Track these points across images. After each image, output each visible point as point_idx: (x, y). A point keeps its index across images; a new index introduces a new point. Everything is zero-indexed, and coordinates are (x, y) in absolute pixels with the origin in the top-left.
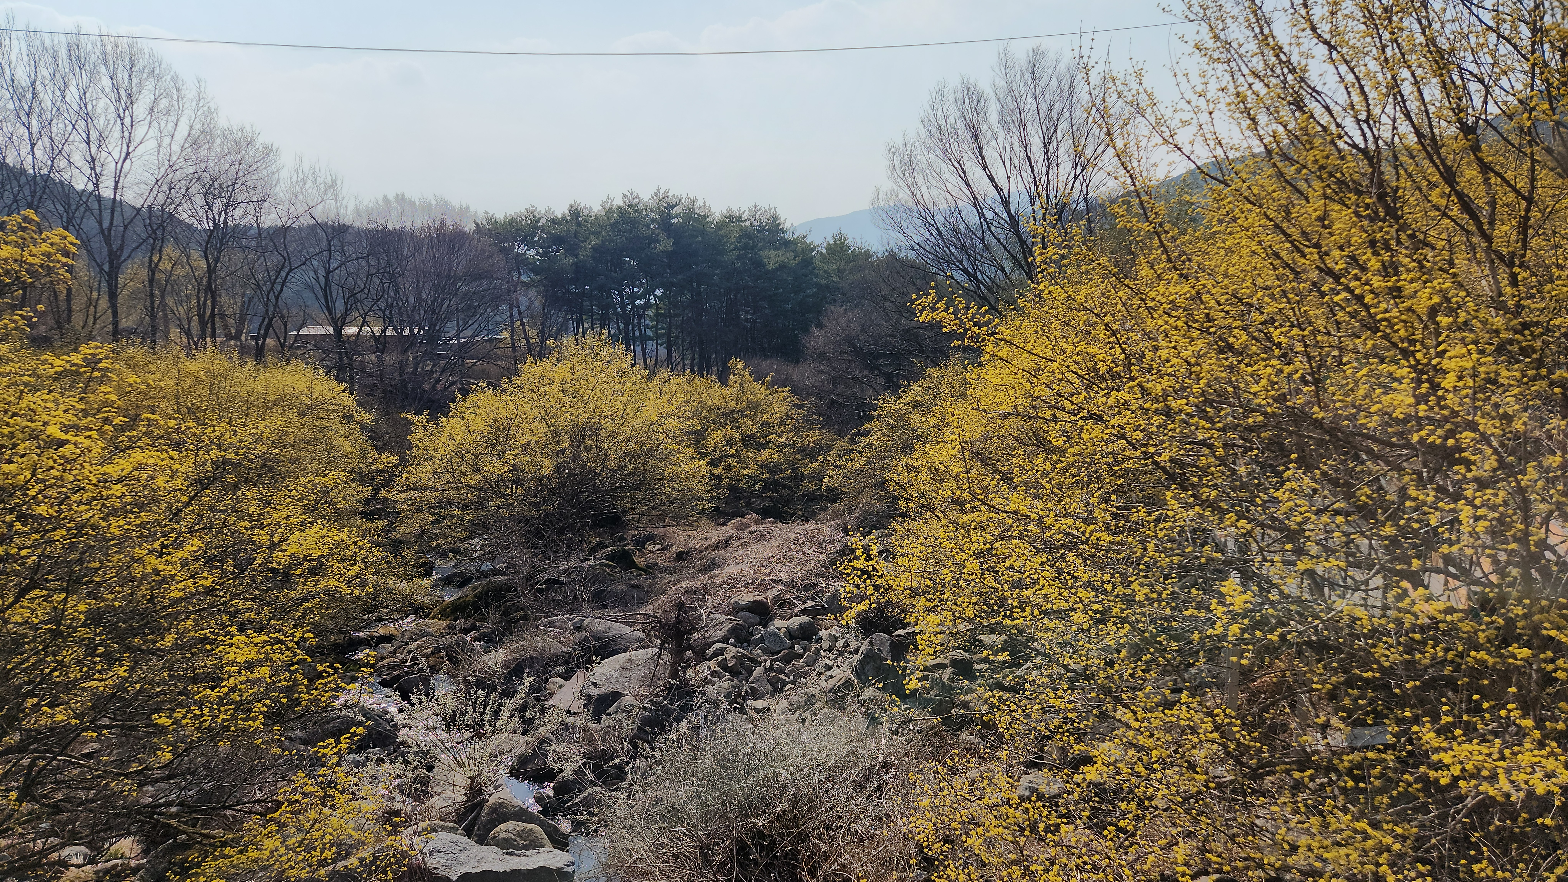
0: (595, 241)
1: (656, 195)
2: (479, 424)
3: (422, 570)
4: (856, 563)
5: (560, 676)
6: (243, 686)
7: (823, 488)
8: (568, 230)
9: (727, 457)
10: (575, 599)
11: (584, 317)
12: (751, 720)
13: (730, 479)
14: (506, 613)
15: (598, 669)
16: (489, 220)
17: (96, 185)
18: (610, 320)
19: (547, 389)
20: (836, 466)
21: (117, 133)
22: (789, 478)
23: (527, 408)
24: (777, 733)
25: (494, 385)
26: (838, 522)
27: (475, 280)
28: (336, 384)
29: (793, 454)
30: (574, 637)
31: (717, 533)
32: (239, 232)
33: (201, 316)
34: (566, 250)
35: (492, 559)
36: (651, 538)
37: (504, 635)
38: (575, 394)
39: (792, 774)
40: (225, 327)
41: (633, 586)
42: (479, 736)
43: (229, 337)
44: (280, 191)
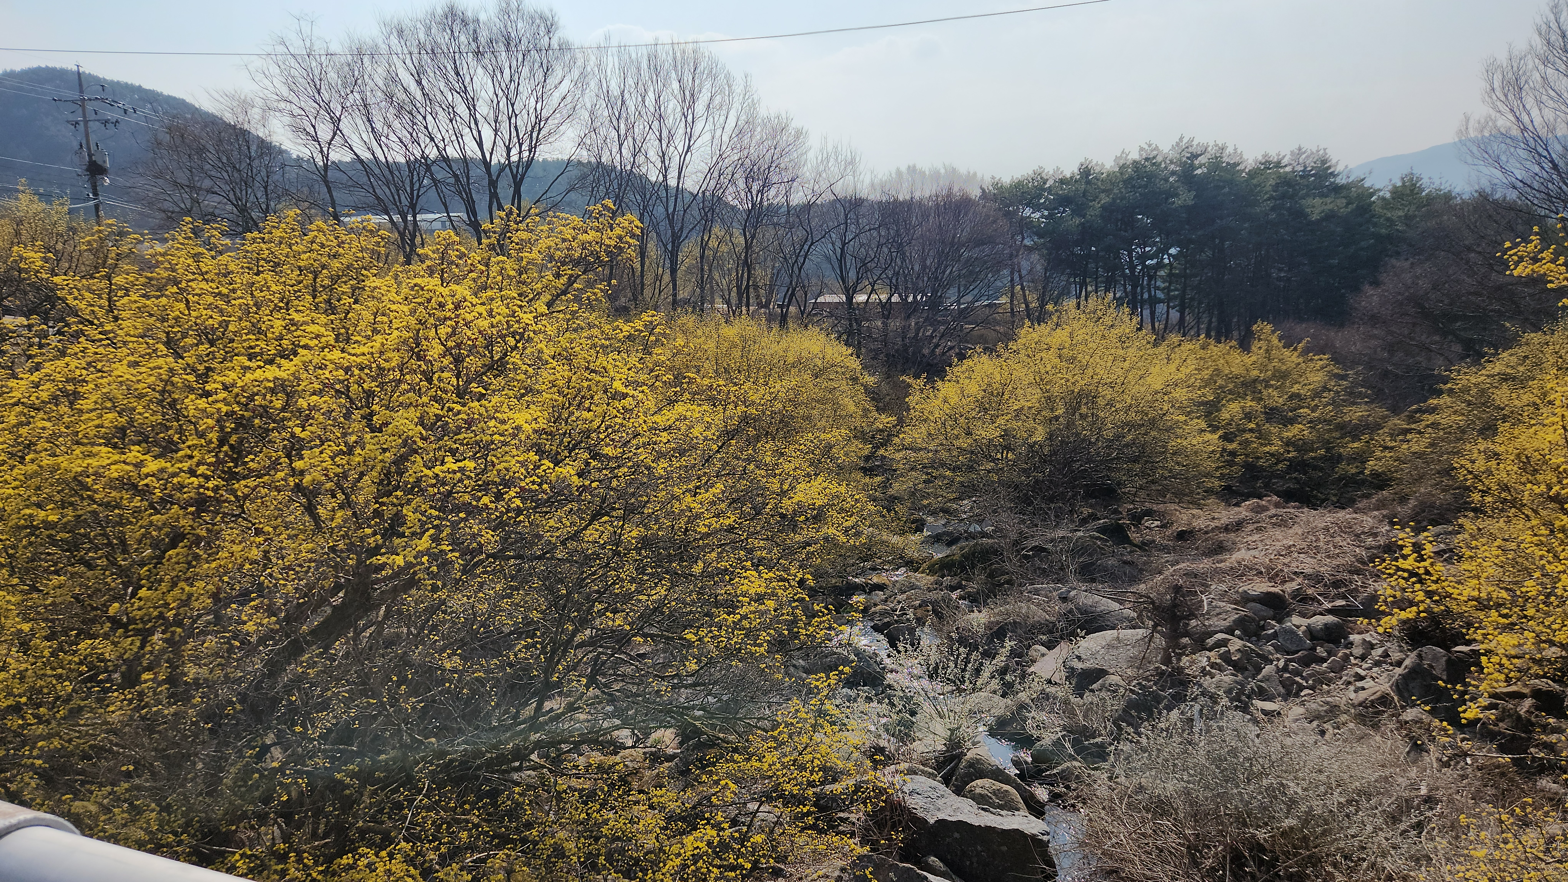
0: (1105, 199)
1: (1178, 144)
2: (973, 388)
3: (914, 526)
4: (1401, 563)
5: (1043, 645)
6: (752, 616)
7: (1367, 472)
8: (1077, 190)
9: (1244, 431)
10: (1062, 569)
11: (1088, 280)
12: (1255, 721)
13: (1247, 456)
14: (991, 575)
15: (1083, 643)
16: (995, 185)
17: (665, 176)
18: (1116, 282)
19: (1043, 354)
20: (1386, 448)
21: (681, 131)
22: (1322, 458)
23: (1022, 373)
24: (1288, 741)
25: (989, 350)
26: (1385, 512)
27: (978, 245)
28: (845, 348)
29: (1330, 431)
30: (1058, 607)
31: (1226, 515)
32: (773, 210)
33: (739, 287)
34: (1072, 210)
35: (980, 522)
36: (1149, 513)
37: (989, 597)
38: (1072, 360)
39: (1305, 790)
40: (758, 297)
41: (1125, 562)
42: (960, 691)
43: (760, 305)
44: (807, 172)
